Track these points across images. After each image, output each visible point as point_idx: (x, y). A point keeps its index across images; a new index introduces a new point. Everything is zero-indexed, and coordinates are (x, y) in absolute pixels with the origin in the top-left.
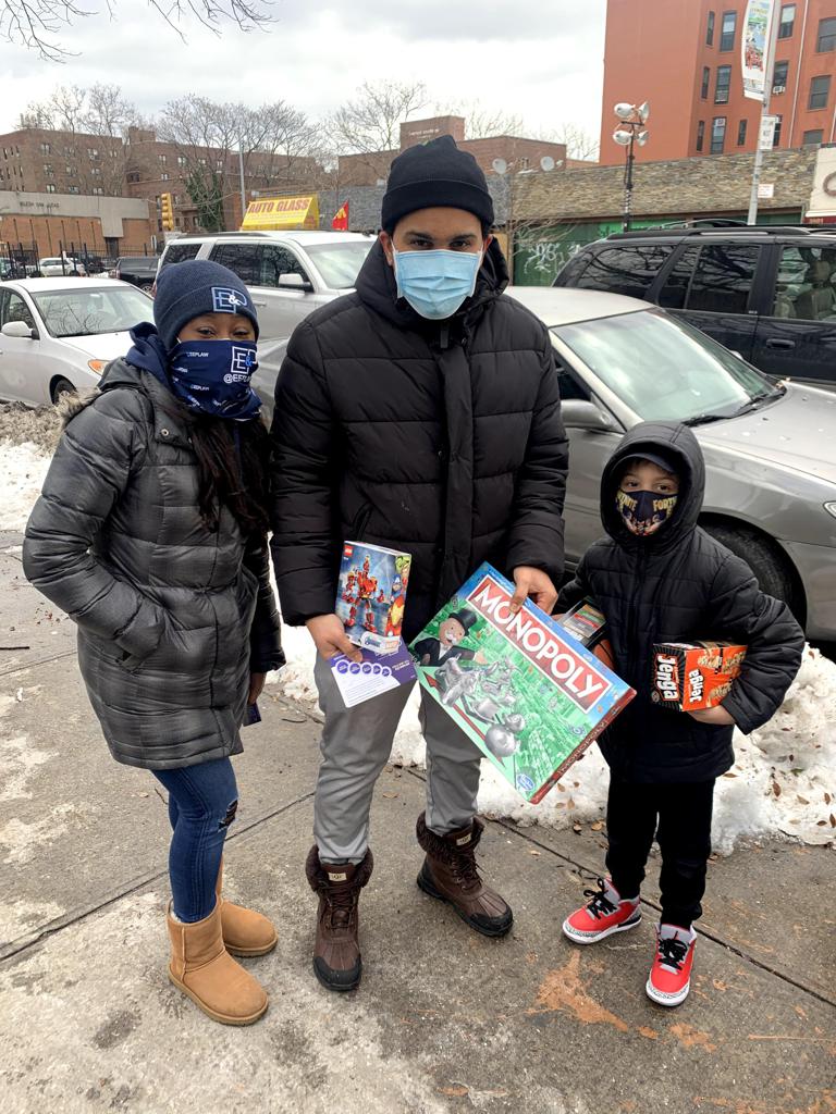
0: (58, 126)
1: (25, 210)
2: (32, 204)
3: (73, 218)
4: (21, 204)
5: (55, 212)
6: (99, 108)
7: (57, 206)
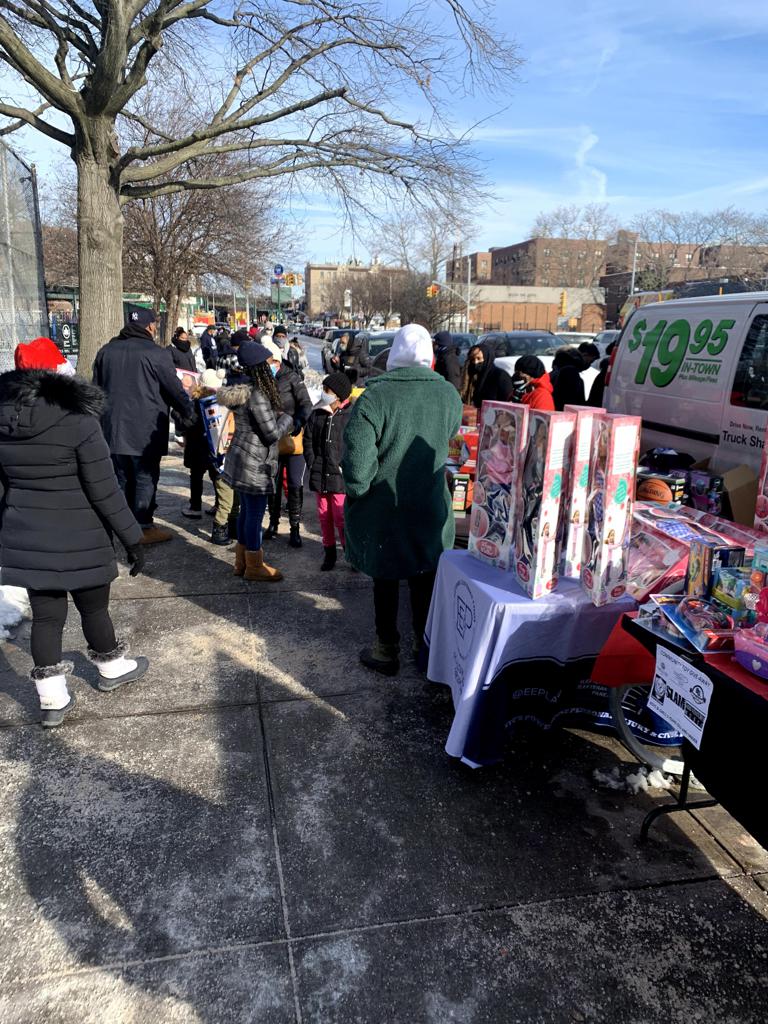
0: (556, 234)
1: (512, 299)
2: (516, 295)
3: (544, 304)
4: (510, 295)
5: (533, 300)
6: (589, 220)
7: (535, 295)
